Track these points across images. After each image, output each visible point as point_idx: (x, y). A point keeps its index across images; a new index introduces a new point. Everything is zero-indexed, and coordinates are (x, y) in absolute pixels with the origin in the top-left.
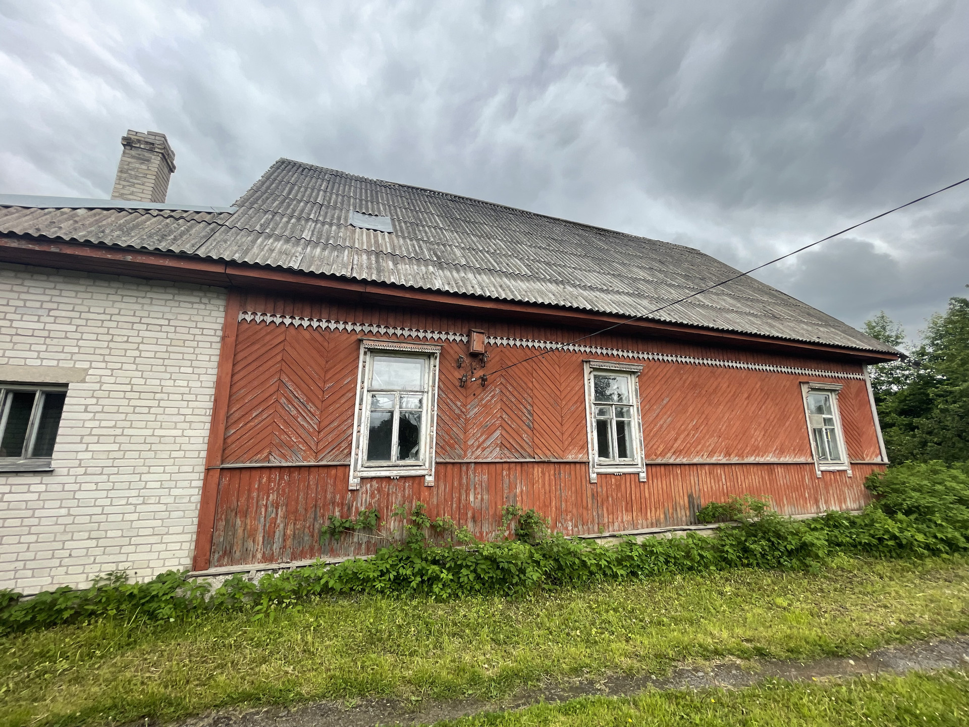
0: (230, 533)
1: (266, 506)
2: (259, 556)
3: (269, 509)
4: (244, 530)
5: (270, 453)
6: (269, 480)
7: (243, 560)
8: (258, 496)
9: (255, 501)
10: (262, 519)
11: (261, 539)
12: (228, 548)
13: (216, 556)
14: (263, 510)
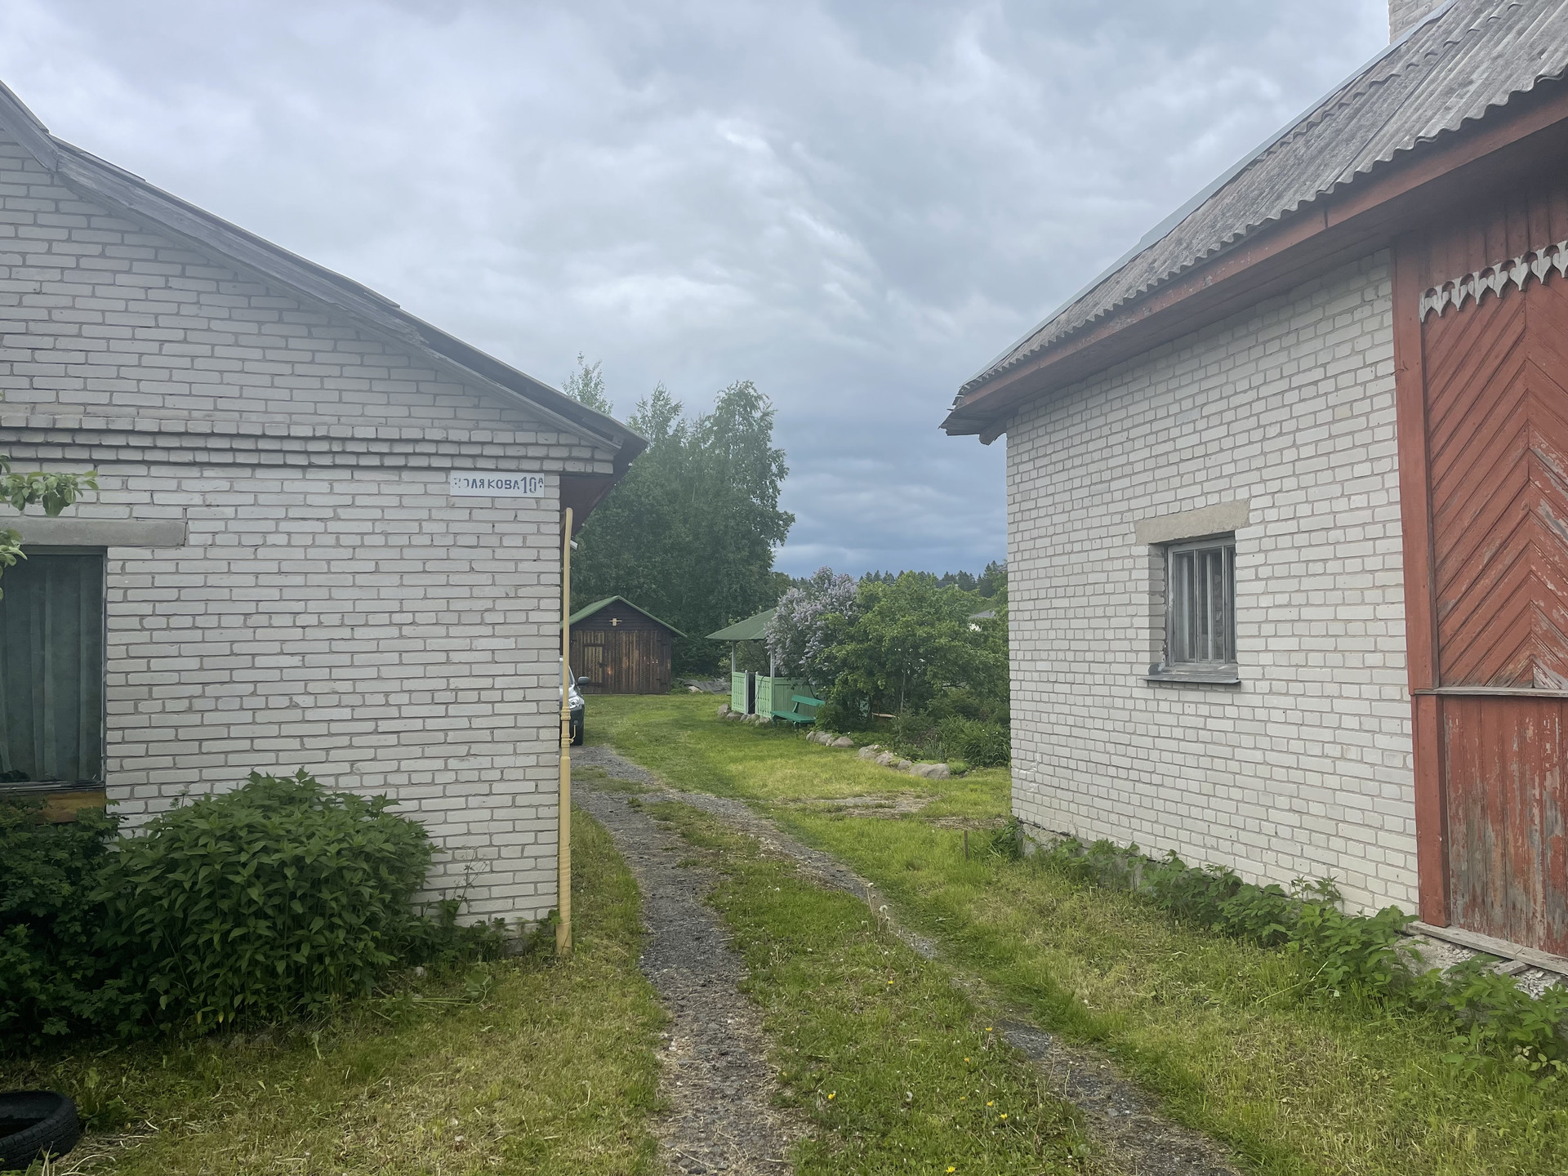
0: (1478, 856)
1: (1541, 802)
2: (1540, 931)
3: (1550, 813)
4: (1503, 855)
5: (1532, 662)
6: (1541, 735)
7: (1508, 929)
8: (1522, 775)
9: (1516, 785)
10: (1537, 836)
11: (1539, 887)
12: (1479, 891)
13: (1460, 902)
14: (1536, 811)
